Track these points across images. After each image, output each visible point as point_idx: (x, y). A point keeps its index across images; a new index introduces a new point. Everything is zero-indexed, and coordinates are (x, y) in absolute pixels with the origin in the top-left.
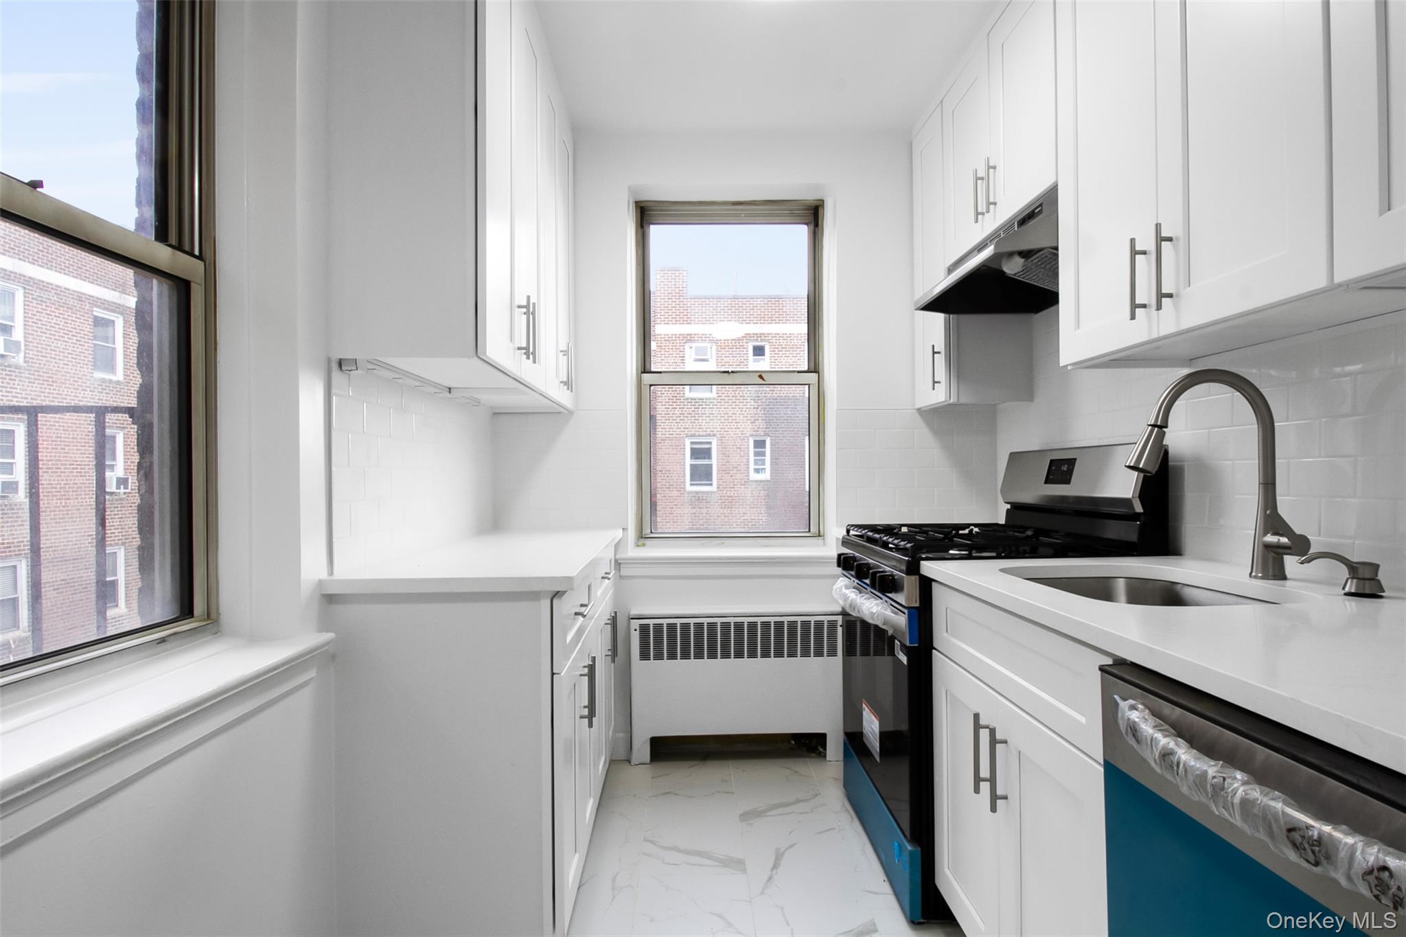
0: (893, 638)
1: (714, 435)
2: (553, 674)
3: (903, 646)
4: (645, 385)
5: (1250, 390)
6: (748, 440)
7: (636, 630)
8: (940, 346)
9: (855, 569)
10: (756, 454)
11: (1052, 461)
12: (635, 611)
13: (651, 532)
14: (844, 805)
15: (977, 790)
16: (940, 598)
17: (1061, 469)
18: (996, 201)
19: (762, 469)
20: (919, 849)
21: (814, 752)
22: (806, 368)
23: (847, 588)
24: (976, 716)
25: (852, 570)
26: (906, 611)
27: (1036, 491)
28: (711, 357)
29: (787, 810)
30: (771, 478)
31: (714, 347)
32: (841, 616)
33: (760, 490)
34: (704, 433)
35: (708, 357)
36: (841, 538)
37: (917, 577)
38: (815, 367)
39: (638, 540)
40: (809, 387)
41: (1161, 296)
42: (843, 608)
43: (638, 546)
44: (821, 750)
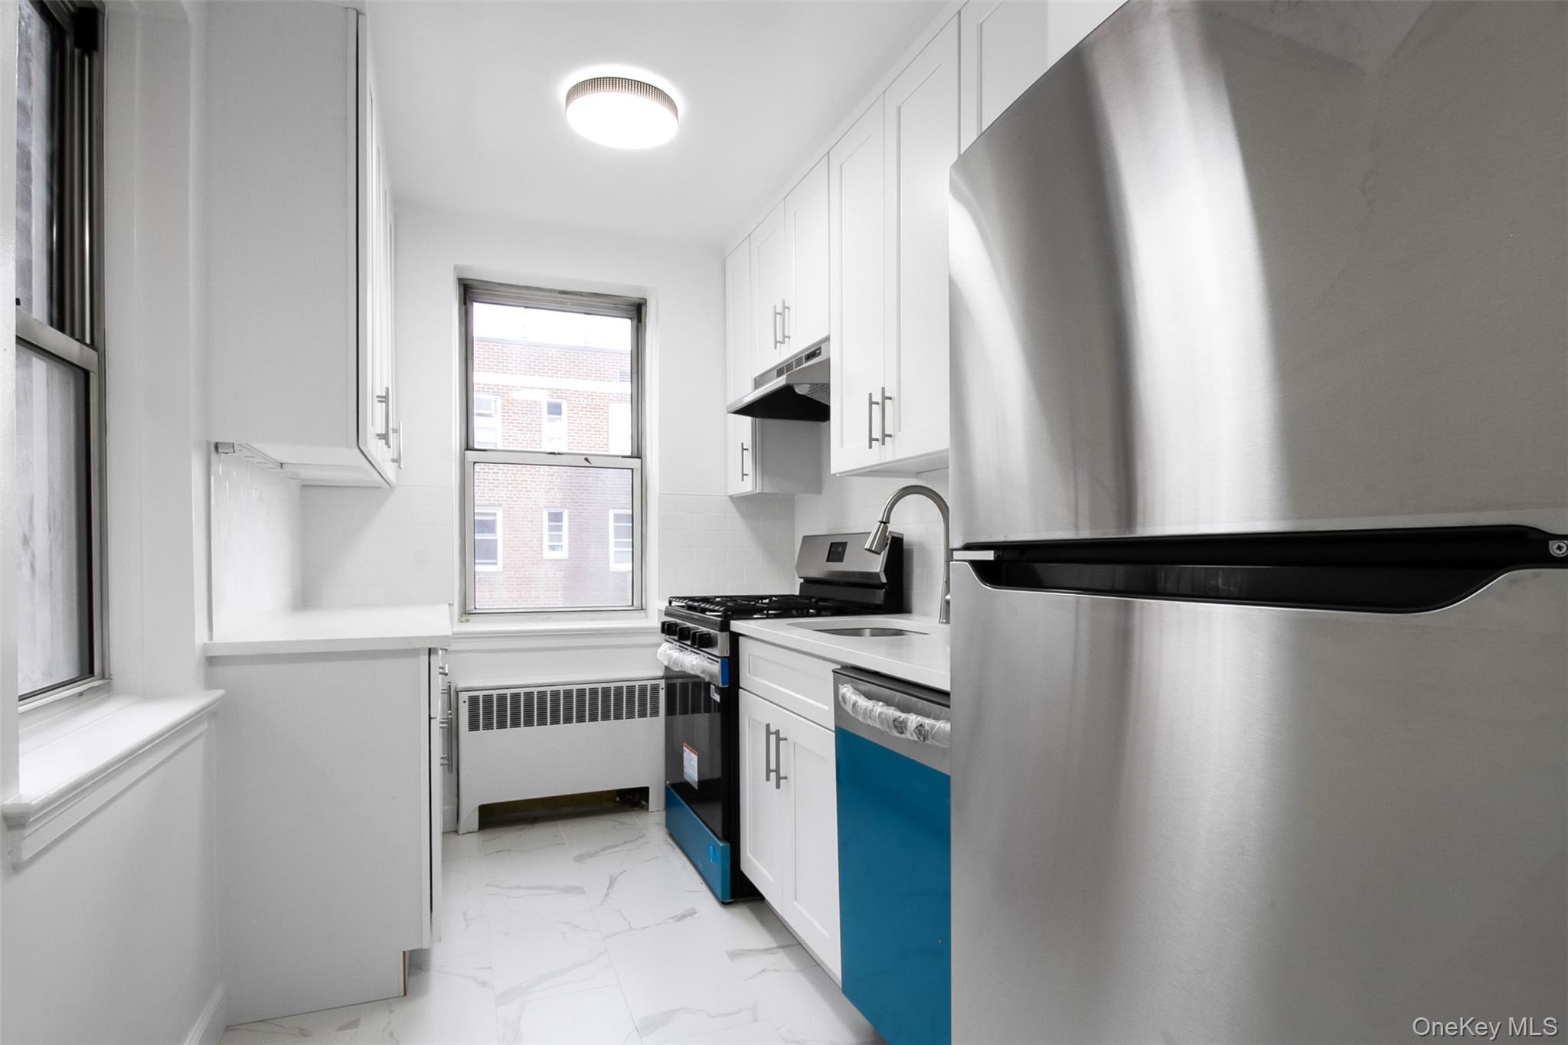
0: (708, 685)
1: (500, 505)
2: (430, 718)
3: (717, 688)
4: (468, 462)
5: (939, 501)
6: (542, 512)
7: (465, 702)
8: (748, 444)
9: (678, 633)
10: (552, 529)
11: (832, 544)
12: (462, 685)
13: (475, 608)
14: (666, 840)
15: (768, 779)
16: (746, 648)
17: (837, 551)
18: (790, 335)
19: (558, 546)
20: (728, 845)
21: (637, 806)
22: (629, 454)
23: (670, 649)
24: (768, 726)
25: (675, 635)
26: (719, 660)
27: (821, 568)
28: (496, 413)
29: (617, 849)
30: (569, 557)
31: (499, 401)
32: (663, 680)
33: (557, 571)
34: (487, 503)
35: (492, 412)
36: (664, 609)
37: (728, 633)
38: (638, 454)
39: (461, 616)
40: (633, 472)
41: (885, 436)
42: (667, 668)
43: (462, 622)
44: (644, 803)
